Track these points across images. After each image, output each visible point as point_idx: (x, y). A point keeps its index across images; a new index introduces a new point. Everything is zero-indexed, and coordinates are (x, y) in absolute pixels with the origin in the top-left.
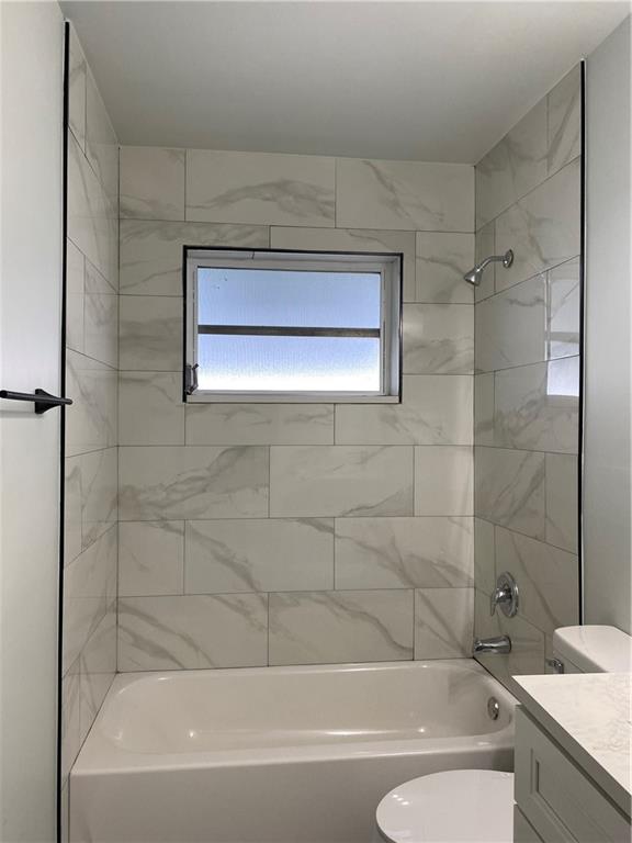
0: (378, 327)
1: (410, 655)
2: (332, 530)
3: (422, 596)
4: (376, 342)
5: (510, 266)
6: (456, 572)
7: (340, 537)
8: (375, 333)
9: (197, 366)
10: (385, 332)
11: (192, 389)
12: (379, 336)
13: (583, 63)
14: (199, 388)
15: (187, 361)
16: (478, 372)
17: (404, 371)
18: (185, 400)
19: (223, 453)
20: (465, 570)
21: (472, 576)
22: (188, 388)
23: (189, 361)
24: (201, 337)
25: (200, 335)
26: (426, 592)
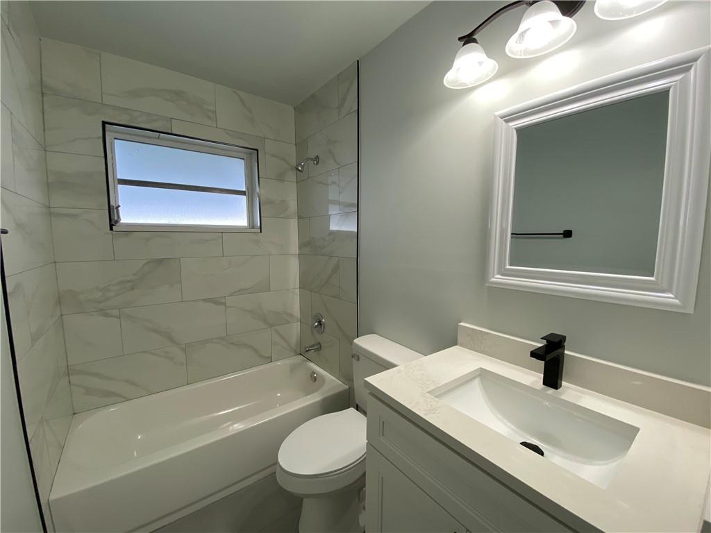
0: (244, 190)
1: (270, 360)
2: (224, 304)
3: (276, 330)
4: (244, 198)
5: (317, 163)
6: (291, 315)
7: (229, 307)
8: (243, 193)
9: (119, 206)
10: (249, 193)
11: (117, 222)
12: (245, 195)
13: (358, 61)
14: (121, 222)
15: (111, 203)
16: (300, 217)
17: (262, 215)
18: (111, 229)
19: (145, 264)
20: (296, 314)
21: (299, 316)
22: (113, 222)
23: (112, 203)
24: (120, 187)
25: (119, 186)
26: (277, 328)
